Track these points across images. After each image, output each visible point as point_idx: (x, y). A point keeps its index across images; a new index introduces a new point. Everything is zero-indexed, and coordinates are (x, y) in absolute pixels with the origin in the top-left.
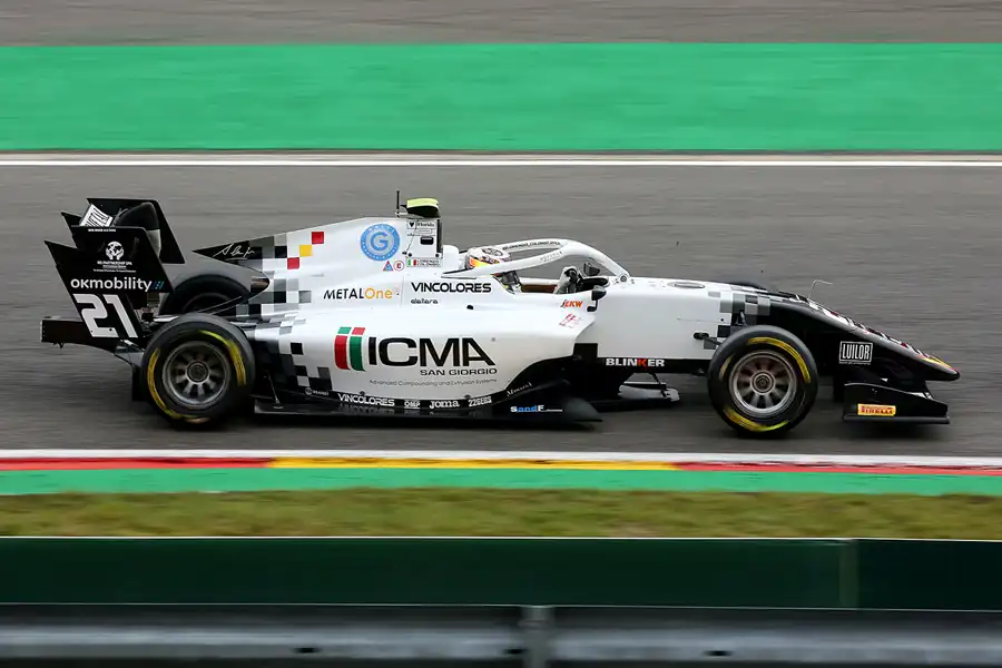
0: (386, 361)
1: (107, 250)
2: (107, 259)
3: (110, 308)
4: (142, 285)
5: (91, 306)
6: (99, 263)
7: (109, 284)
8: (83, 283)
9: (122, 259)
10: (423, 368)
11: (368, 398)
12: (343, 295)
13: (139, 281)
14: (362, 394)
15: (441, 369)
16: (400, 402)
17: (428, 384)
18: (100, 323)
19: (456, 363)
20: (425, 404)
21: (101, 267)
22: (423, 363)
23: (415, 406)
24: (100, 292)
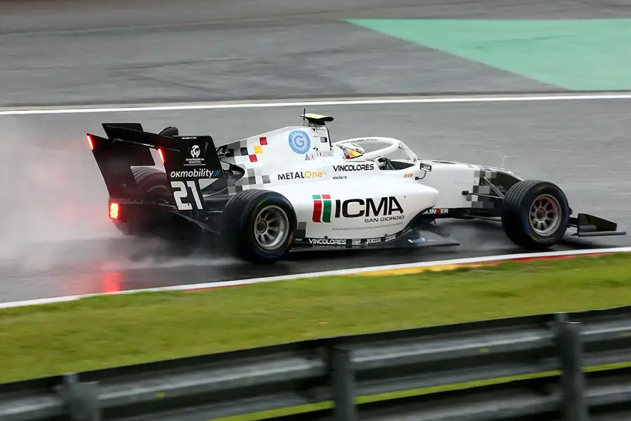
0: (346, 214)
1: (192, 152)
2: (191, 157)
3: (189, 190)
4: (208, 173)
5: (179, 189)
6: (187, 160)
7: (191, 174)
8: (177, 174)
9: (199, 157)
10: (367, 218)
11: (329, 240)
12: (290, 177)
13: (207, 171)
14: (326, 237)
15: (376, 217)
16: (349, 241)
17: (368, 228)
18: (184, 200)
19: (385, 214)
20: (364, 241)
21: (187, 162)
22: (367, 215)
23: (357, 243)
24: (185, 180)
